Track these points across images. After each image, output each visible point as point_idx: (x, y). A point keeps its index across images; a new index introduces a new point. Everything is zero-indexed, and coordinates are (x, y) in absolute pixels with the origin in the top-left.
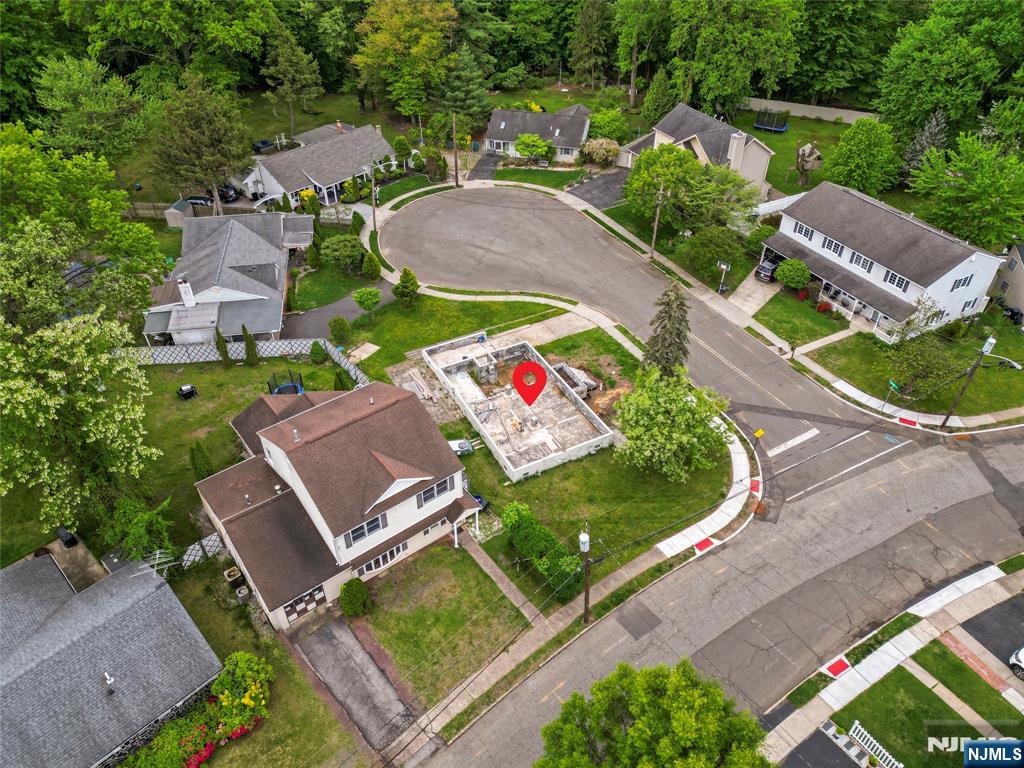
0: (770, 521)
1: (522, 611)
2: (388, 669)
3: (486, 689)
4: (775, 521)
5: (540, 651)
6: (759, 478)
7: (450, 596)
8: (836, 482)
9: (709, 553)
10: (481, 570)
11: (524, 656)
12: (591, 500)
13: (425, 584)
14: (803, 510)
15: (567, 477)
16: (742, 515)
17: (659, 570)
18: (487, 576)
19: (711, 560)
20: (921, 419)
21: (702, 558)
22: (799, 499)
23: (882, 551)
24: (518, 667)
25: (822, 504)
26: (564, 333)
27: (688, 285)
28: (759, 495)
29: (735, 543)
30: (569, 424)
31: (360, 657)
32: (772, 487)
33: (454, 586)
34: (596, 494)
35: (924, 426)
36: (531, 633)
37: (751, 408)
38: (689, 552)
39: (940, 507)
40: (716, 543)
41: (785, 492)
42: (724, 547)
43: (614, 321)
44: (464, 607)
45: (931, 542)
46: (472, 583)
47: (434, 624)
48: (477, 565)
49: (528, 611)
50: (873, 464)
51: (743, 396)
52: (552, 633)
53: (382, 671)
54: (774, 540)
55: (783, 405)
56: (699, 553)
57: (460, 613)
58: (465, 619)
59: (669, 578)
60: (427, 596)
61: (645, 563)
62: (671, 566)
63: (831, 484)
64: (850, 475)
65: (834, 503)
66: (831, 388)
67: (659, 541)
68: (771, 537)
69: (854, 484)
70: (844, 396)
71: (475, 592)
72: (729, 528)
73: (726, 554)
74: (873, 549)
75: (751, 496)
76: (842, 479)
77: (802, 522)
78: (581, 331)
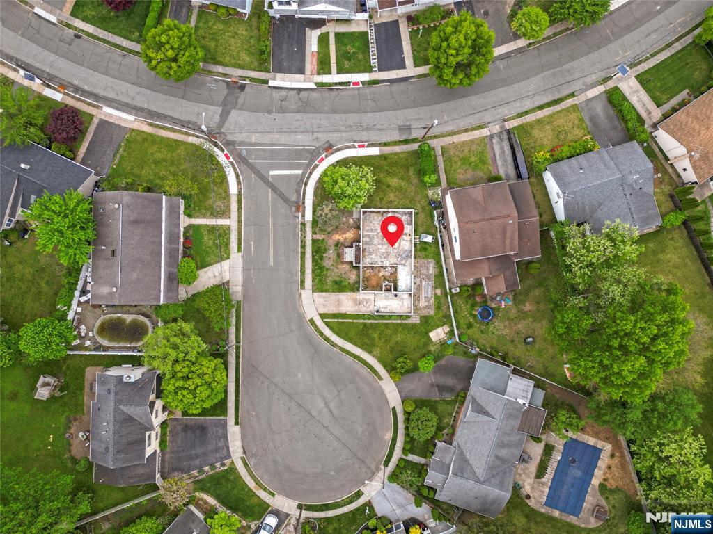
0: (329, 143)
1: (441, 153)
2: (492, 155)
3: (466, 133)
4: (328, 141)
5: (443, 137)
6: (316, 163)
7: (462, 171)
8: (288, 145)
9: (362, 142)
10: (446, 176)
11: (449, 137)
12: (389, 186)
13: (468, 180)
14: (313, 140)
16: (338, 150)
17: (385, 144)
18: (446, 172)
19: (364, 139)
20: (221, 155)
21: (367, 142)
22: (309, 146)
24: (452, 135)
25: (304, 140)
27: (238, 302)
28: (323, 156)
29: (350, 141)
30: (372, 230)
31: (499, 163)
32: (315, 157)
33: (459, 174)
35: (223, 151)
36: (442, 144)
38: (369, 146)
39: (261, 114)
40: (356, 145)
41: (311, 152)
42: (355, 142)
44: (459, 164)
45: (281, 104)
46: (452, 172)
48: (447, 179)
49: (439, 152)
50: (265, 145)
51: (283, 209)
52: (436, 141)
53: (494, 155)
54: (335, 135)
55: (271, 194)
56: (366, 144)
57: (462, 163)
59: (384, 140)
60: (469, 175)
61: (387, 150)
62: (380, 144)
63: (291, 145)
64: (280, 145)
65: (299, 137)
66: (240, 192)
67: (377, 156)
68: (333, 137)
69: (282, 141)
70: (239, 183)
71: (453, 168)
72: (347, 148)
73: (357, 138)
74: (304, 112)
75: (327, 156)
76: (285, 145)
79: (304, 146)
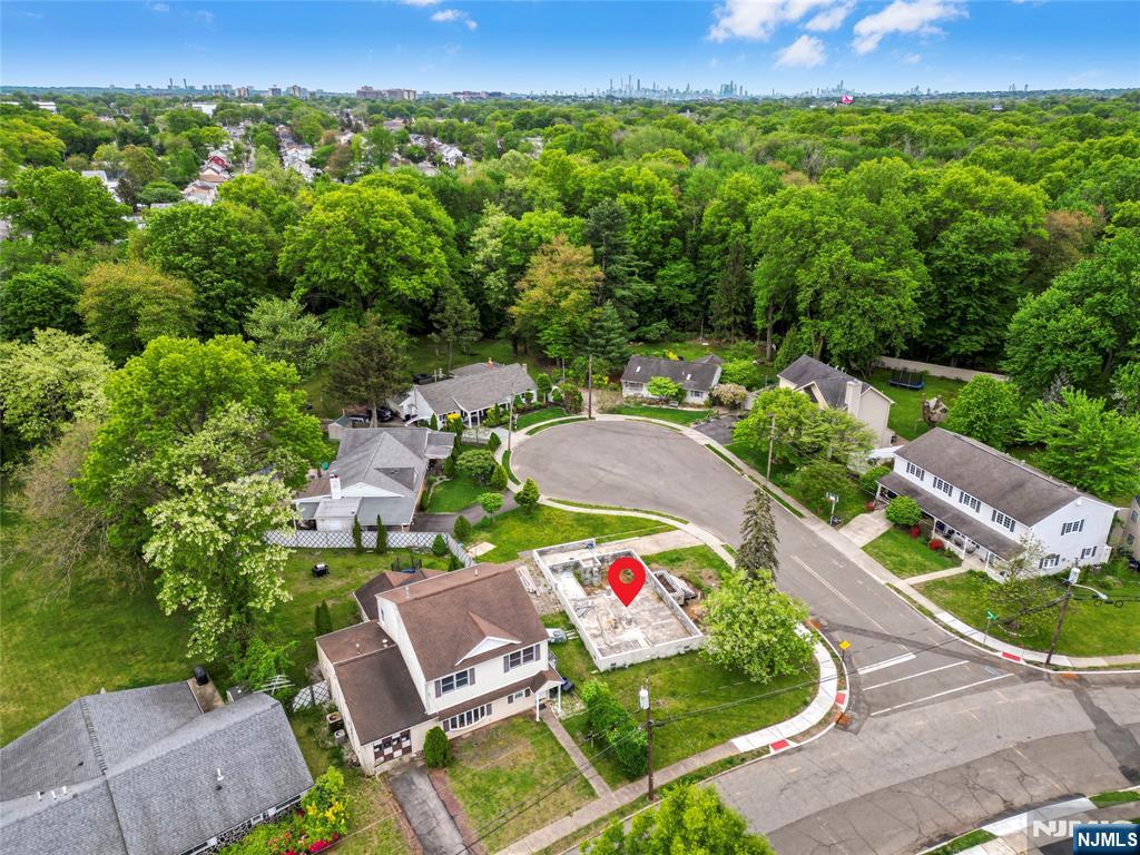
0: (851, 731)
1: (591, 782)
2: (457, 816)
3: (545, 845)
4: (856, 732)
5: (602, 819)
6: (846, 692)
7: (525, 761)
8: (927, 703)
9: (783, 753)
10: (557, 743)
11: (587, 822)
12: (673, 694)
13: (503, 749)
14: (887, 725)
15: (653, 672)
16: (823, 722)
17: (730, 762)
18: (562, 749)
19: (784, 760)
20: (1026, 656)
21: (776, 756)
22: (886, 714)
23: (964, 771)
24: (579, 830)
25: (907, 723)
26: (671, 547)
27: (801, 516)
28: (843, 707)
29: (812, 747)
30: (663, 626)
31: (434, 803)
32: (858, 702)
33: (530, 754)
34: (680, 689)
35: (1028, 662)
36: (596, 802)
37: (847, 629)
38: (765, 750)
39: (1033, 738)
40: (793, 745)
41: (870, 707)
42: (799, 749)
43: (722, 540)
44: (537, 771)
45: (1019, 768)
46: (547, 753)
47: (506, 783)
48: (554, 738)
49: (598, 783)
50: (968, 692)
51: (840, 617)
52: (617, 805)
54: (852, 749)
55: (881, 628)
56: (773, 752)
57: (532, 777)
58: (535, 782)
59: (740, 770)
60: (503, 759)
61: (718, 754)
62: (743, 760)
63: (920, 705)
64: (942, 699)
65: (921, 723)
66: (934, 618)
67: (735, 736)
68: (849, 745)
69: (944, 709)
70: (946, 627)
71: (548, 760)
72: (807, 733)
73: (797, 756)
74: (955, 768)
75: (835, 707)
76: (933, 702)
77: (885, 735)
78: (688, 546)
79: (895, 711)
